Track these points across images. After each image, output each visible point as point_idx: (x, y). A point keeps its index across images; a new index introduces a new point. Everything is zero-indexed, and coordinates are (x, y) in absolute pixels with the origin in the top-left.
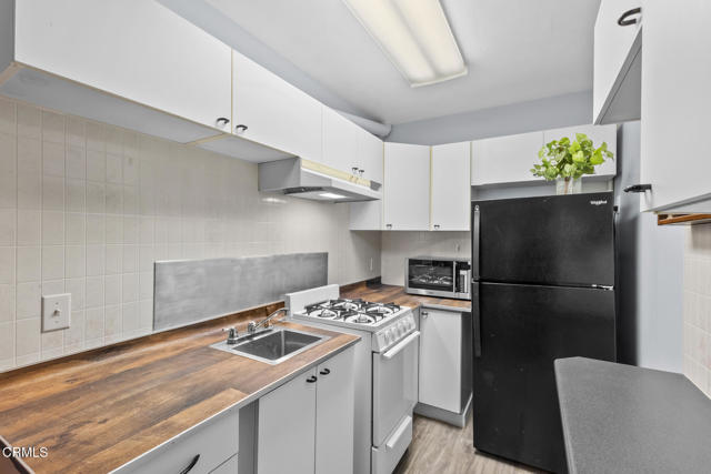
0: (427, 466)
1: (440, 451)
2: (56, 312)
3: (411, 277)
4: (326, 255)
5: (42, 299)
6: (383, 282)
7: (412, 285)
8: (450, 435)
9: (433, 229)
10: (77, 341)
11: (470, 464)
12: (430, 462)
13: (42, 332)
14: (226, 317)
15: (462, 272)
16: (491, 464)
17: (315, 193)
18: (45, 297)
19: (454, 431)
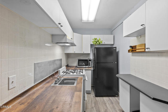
0: (89, 102)
1: (89, 99)
2: (13, 82)
3: (79, 63)
4: (62, 59)
5: (9, 78)
6: (69, 65)
7: (79, 65)
8: (89, 95)
9: (83, 53)
10: (17, 91)
11: (96, 99)
12: (89, 101)
13: (9, 90)
14: (47, 78)
15: (90, 62)
16: (99, 98)
17: (64, 44)
18: (9, 77)
19: (90, 94)
